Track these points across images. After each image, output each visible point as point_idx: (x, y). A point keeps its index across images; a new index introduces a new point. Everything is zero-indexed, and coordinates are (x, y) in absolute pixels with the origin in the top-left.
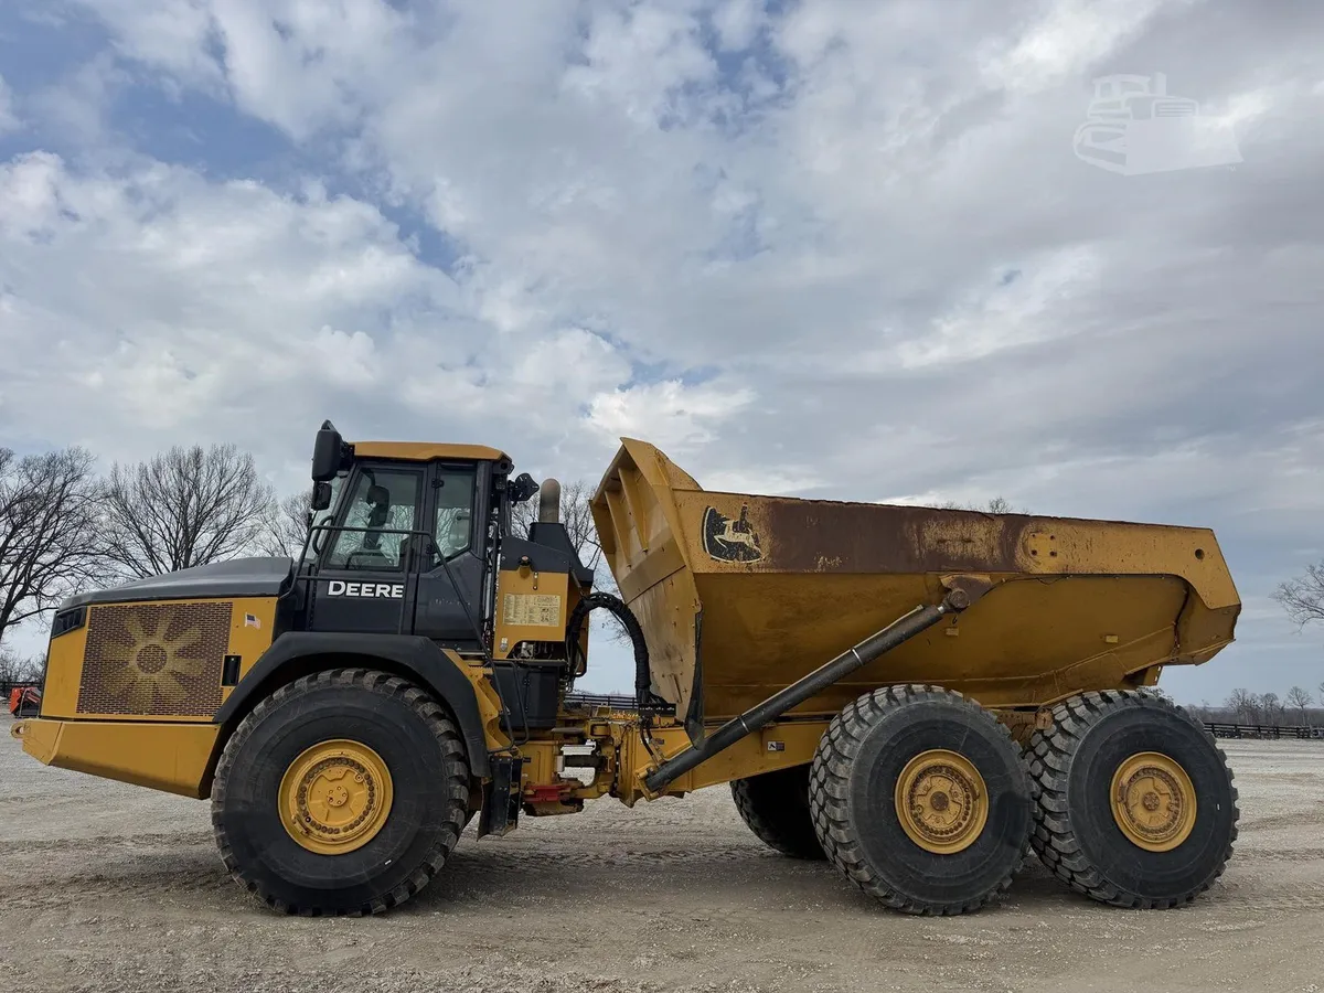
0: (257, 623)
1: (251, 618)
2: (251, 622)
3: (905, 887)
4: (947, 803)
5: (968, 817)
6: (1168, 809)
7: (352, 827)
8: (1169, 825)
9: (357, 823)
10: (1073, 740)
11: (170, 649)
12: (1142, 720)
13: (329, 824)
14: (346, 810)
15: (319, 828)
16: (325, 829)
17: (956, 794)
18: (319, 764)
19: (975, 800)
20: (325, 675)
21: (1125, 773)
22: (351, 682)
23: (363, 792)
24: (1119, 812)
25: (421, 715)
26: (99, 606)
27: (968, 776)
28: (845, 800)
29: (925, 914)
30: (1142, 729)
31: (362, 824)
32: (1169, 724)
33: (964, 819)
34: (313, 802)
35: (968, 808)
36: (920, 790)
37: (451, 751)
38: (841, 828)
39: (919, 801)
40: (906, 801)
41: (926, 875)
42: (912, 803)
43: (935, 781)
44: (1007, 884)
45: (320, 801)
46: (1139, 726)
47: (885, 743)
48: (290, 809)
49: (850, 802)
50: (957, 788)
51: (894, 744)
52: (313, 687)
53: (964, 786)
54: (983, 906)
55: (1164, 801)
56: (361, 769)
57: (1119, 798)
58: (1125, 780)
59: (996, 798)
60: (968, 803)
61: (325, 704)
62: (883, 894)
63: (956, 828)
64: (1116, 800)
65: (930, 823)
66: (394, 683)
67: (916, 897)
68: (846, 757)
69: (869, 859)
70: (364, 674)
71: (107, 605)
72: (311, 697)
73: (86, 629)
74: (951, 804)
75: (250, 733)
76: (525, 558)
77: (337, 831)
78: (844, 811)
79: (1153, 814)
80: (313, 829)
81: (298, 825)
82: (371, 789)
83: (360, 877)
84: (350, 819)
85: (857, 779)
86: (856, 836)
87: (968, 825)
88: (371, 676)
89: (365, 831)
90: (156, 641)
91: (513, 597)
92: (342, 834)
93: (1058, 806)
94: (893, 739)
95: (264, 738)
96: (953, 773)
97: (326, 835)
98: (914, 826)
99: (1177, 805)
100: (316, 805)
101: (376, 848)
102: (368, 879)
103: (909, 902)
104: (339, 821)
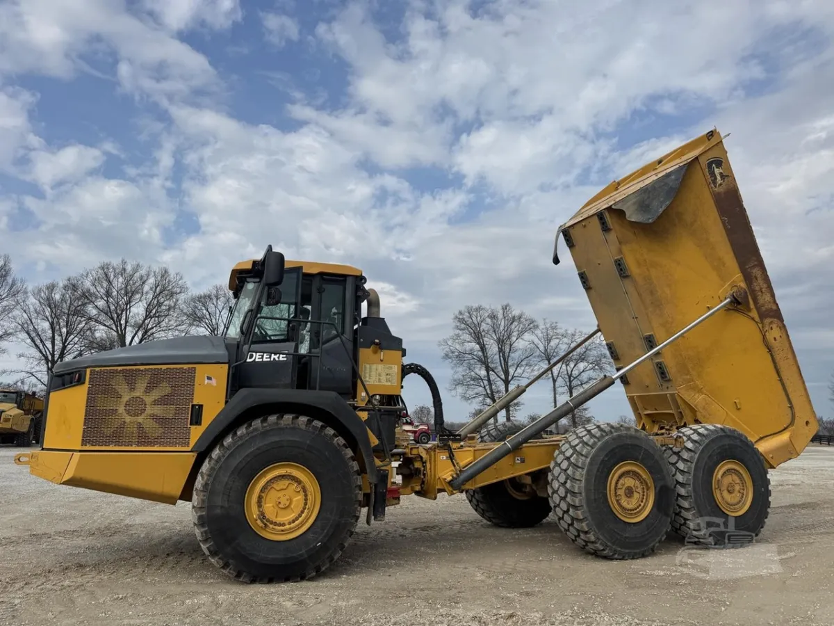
0: (214, 382)
1: (209, 378)
2: (210, 381)
3: (613, 544)
4: (633, 493)
5: (644, 501)
6: (739, 492)
7: (294, 521)
8: (740, 501)
9: (297, 519)
10: (693, 454)
11: (149, 399)
12: (726, 442)
13: (279, 520)
14: (289, 510)
15: (272, 523)
16: (275, 524)
17: (637, 487)
18: (271, 480)
19: (647, 490)
20: (272, 418)
21: (719, 472)
22: (290, 423)
23: (300, 497)
24: (717, 495)
25: (336, 445)
26: (97, 369)
27: (644, 477)
28: (580, 493)
29: (623, 559)
30: (727, 447)
31: (300, 519)
32: (739, 444)
33: (642, 502)
34: (267, 505)
35: (644, 495)
36: (619, 486)
37: (355, 469)
38: (577, 510)
39: (619, 492)
40: (613, 492)
41: (625, 536)
42: (616, 493)
43: (626, 480)
44: (663, 539)
45: (271, 505)
46: (725, 445)
47: (602, 458)
48: (253, 512)
49: (583, 494)
50: (638, 483)
51: (606, 459)
52: (265, 427)
53: (641, 483)
54: (652, 552)
55: (737, 488)
56: (298, 481)
57: (717, 487)
58: (719, 476)
59: (658, 489)
60: (644, 492)
61: (276, 439)
62: (602, 548)
63: (638, 507)
64: (715, 489)
65: (624, 504)
66: (318, 424)
67: (619, 549)
68: (580, 468)
69: (594, 527)
70: (297, 418)
71: (103, 369)
72: (265, 434)
73: (87, 385)
74: (635, 493)
75: (223, 460)
76: (377, 341)
77: (283, 525)
78: (580, 500)
79: (733, 495)
80: (268, 524)
81: (259, 522)
82: (306, 495)
83: (301, 555)
84: (293, 516)
85: (587, 480)
86: (588, 514)
87: (644, 505)
88: (303, 419)
89: (302, 524)
90: (137, 394)
91: (368, 366)
92: (287, 527)
93: (687, 493)
94: (606, 455)
95: (234, 462)
96: (636, 475)
97: (277, 527)
98: (617, 506)
99: (744, 490)
100: (269, 507)
101: (310, 535)
102: (306, 556)
103: (615, 552)
104: (286, 517)
